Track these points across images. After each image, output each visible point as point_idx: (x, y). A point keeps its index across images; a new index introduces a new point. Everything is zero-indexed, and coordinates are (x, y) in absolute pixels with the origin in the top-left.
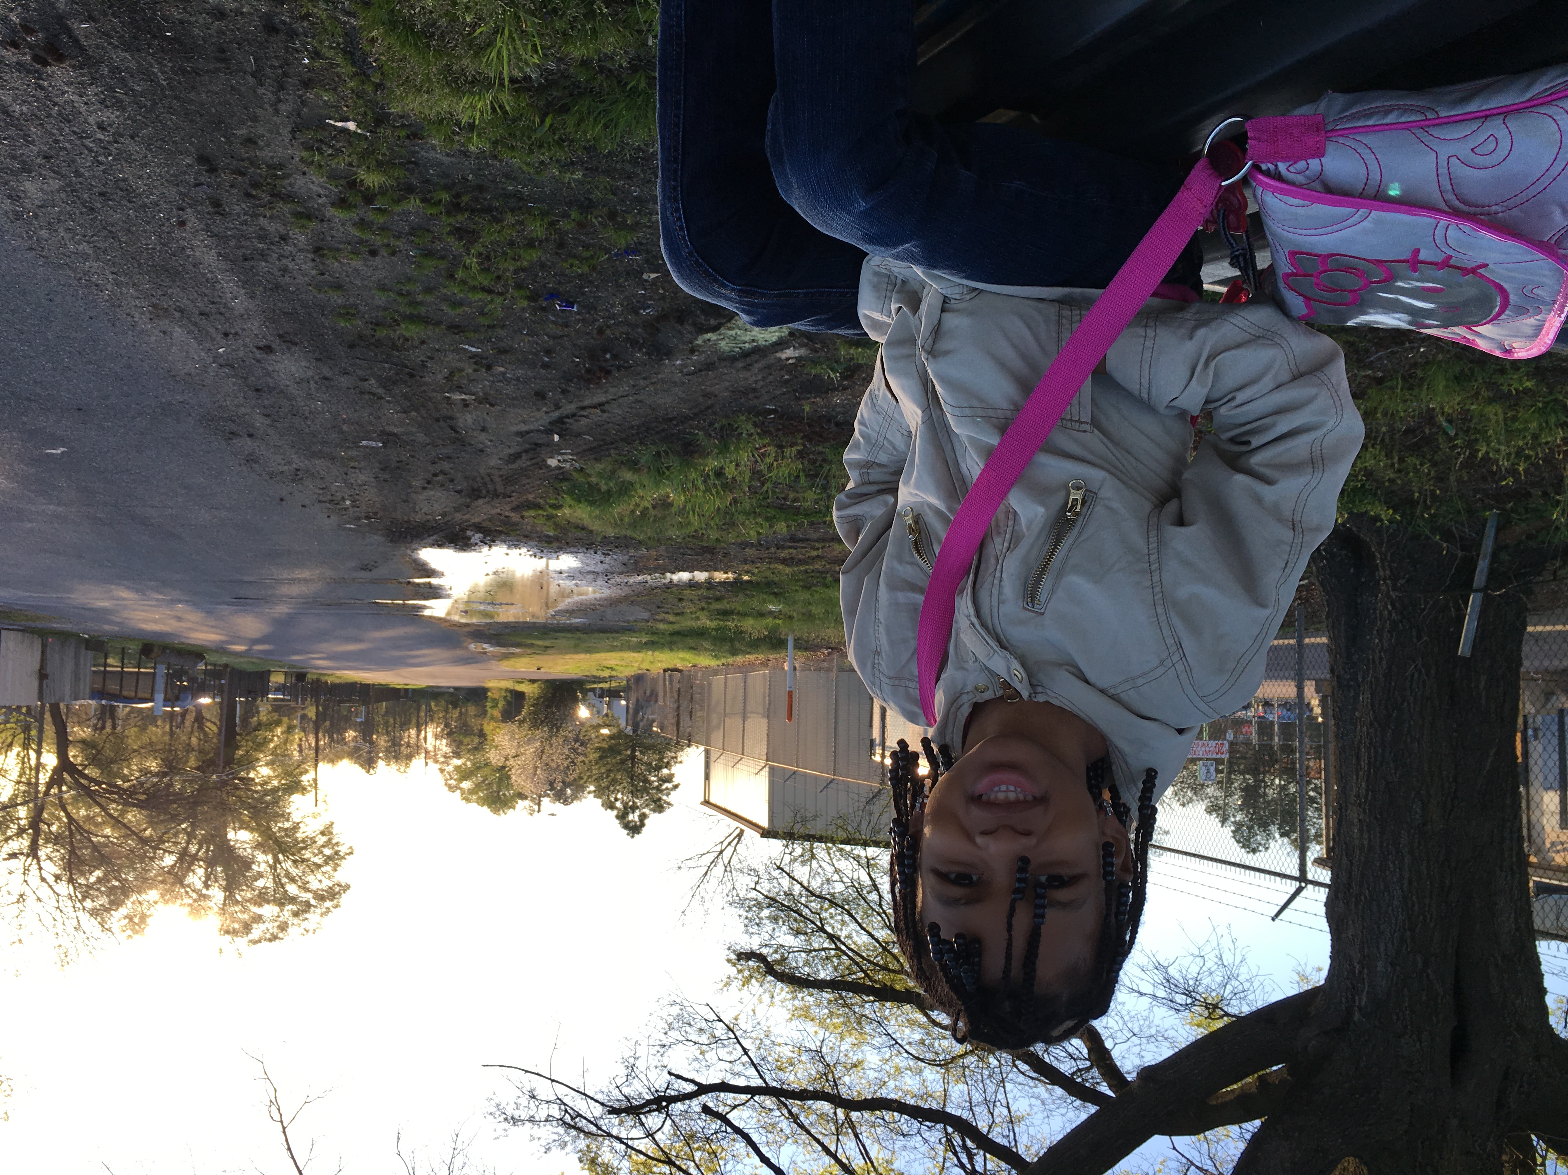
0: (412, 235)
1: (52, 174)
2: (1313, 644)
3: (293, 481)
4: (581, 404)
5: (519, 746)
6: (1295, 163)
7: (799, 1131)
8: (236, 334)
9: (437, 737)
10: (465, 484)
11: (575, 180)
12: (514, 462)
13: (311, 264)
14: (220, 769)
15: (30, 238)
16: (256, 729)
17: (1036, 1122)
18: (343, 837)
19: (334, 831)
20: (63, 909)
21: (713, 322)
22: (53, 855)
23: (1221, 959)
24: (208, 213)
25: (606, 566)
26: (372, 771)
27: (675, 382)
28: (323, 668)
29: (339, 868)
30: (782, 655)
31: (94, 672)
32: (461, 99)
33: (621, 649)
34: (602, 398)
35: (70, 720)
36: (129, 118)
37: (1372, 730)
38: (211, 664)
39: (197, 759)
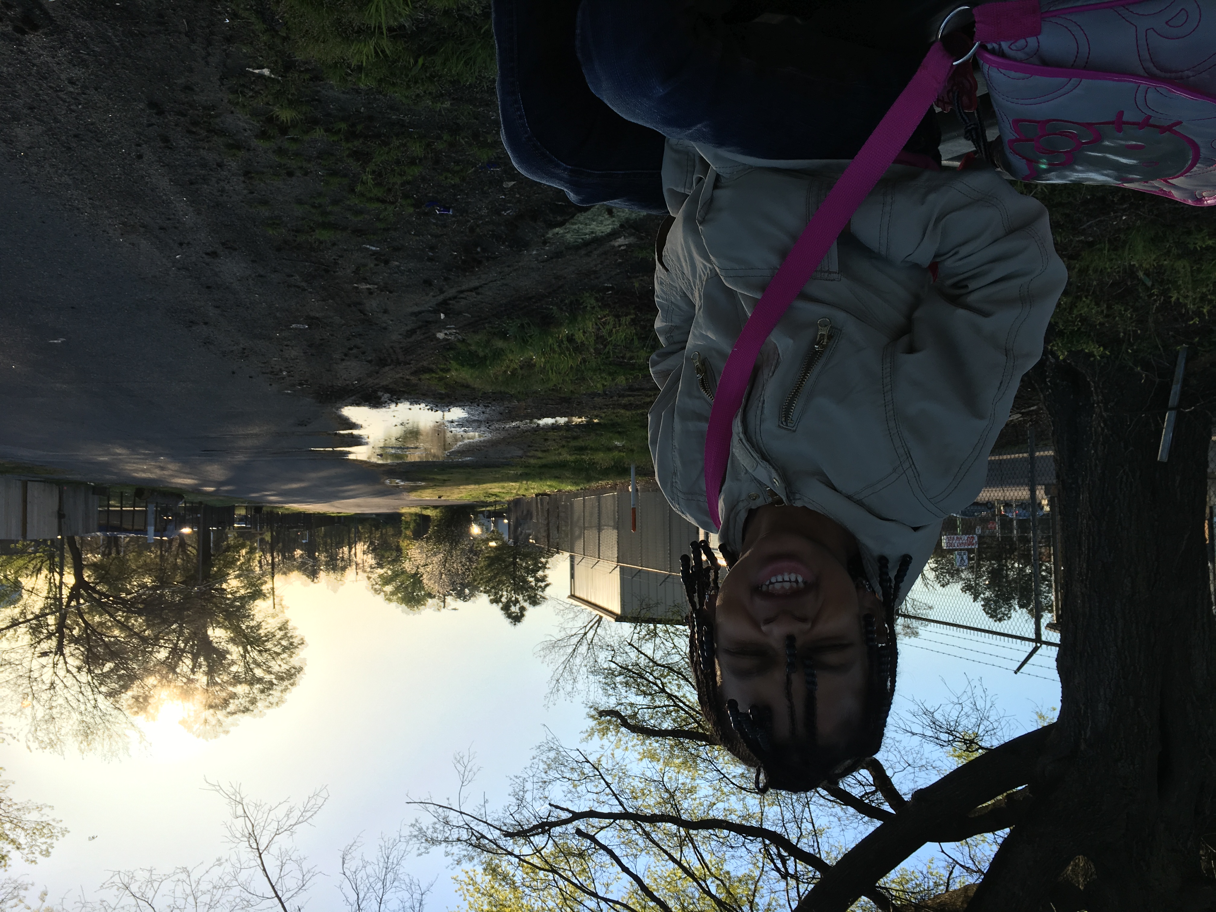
0: (319, 158)
1: (36, 122)
2: (1042, 456)
3: (241, 357)
4: (459, 289)
5: (427, 557)
6: (1016, 41)
7: (651, 844)
8: (189, 243)
10: (374, 356)
11: (444, 109)
12: (411, 336)
13: (242, 185)
14: (200, 582)
15: (24, 173)
17: (834, 835)
21: (559, 219)
23: (975, 705)
24: (160, 148)
25: (487, 416)
26: (315, 579)
27: (533, 268)
28: (275, 503)
29: (294, 655)
30: (627, 480)
31: (100, 511)
32: (350, 46)
33: (502, 480)
34: (476, 283)
36: (92, 74)
37: (1090, 522)
38: (189, 502)
39: (182, 575)
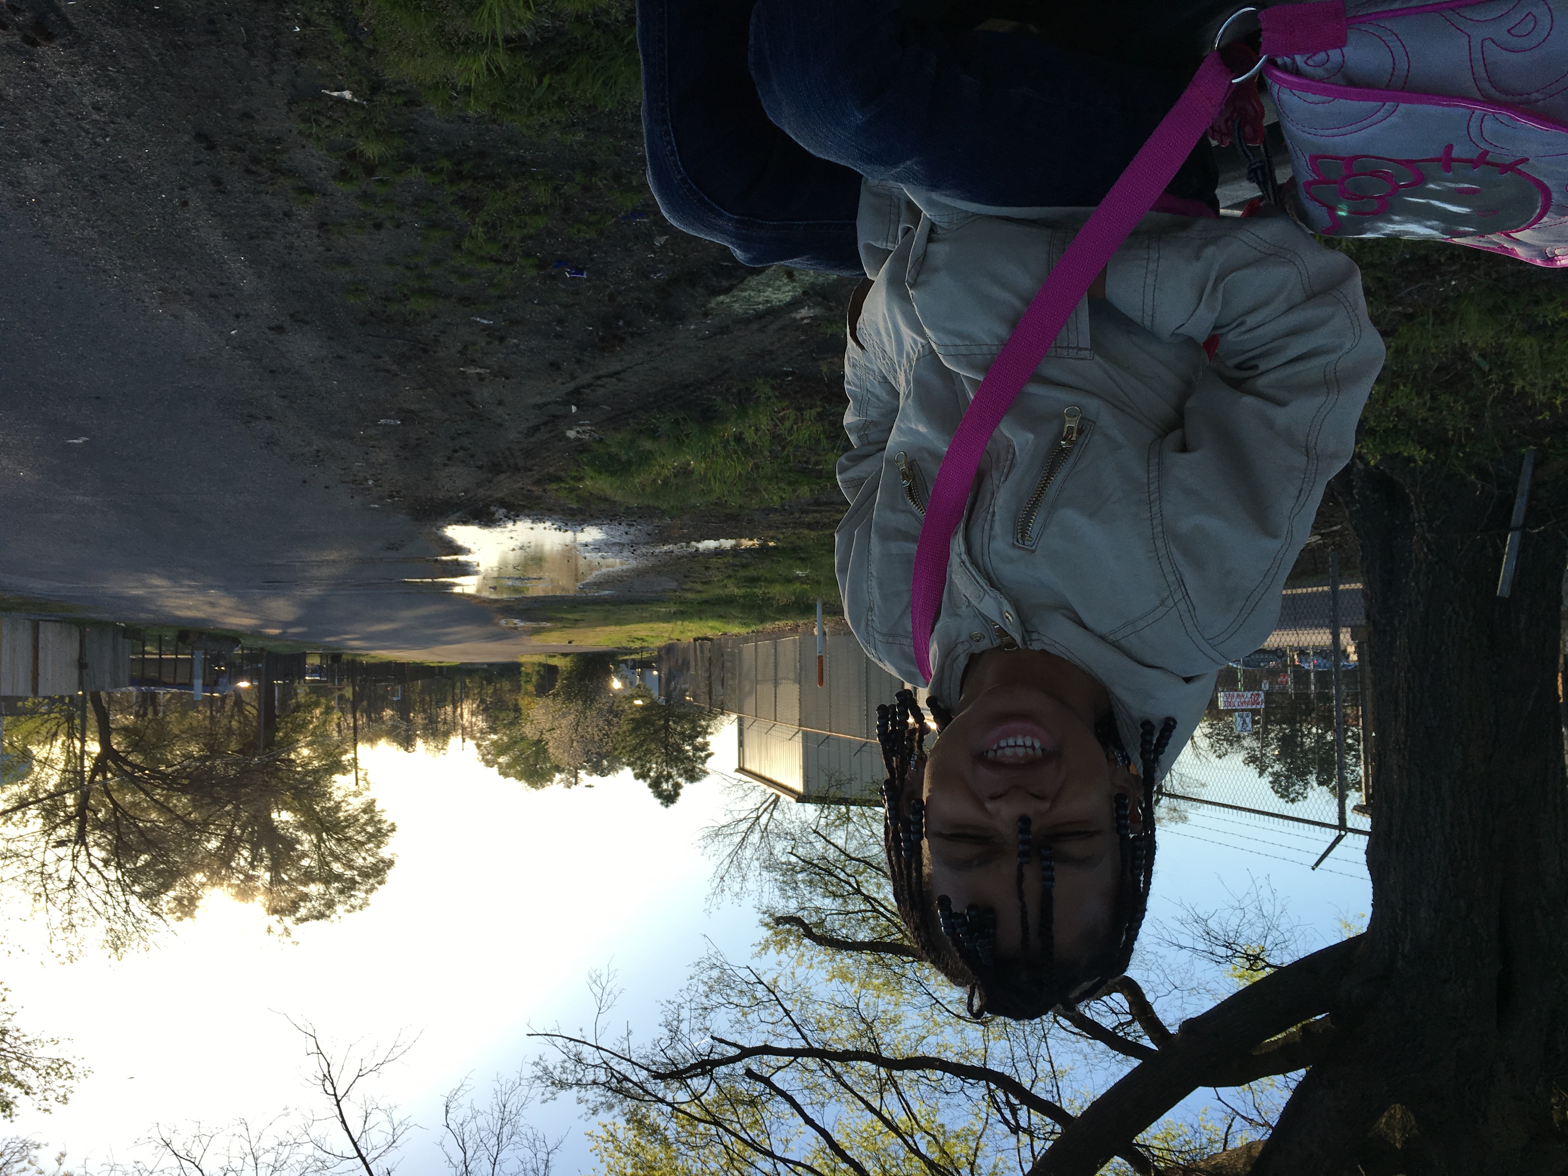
0: (415, 205)
1: (51, 159)
2: (1348, 590)
3: (315, 462)
4: (595, 373)
6: (1315, 54)
7: (842, 1089)
8: (247, 315)
9: (473, 714)
10: (486, 460)
11: (577, 142)
12: (533, 436)
13: (316, 240)
15: (35, 225)
16: (294, 711)
18: (388, 815)
19: (377, 809)
20: (114, 894)
21: (724, 284)
22: (101, 841)
23: (1261, 910)
24: (211, 192)
27: (690, 347)
28: (358, 649)
30: (812, 620)
31: (133, 659)
32: (455, 61)
33: (650, 620)
34: (617, 367)
35: (112, 708)
36: (124, 97)
37: (1410, 675)
38: (247, 649)
